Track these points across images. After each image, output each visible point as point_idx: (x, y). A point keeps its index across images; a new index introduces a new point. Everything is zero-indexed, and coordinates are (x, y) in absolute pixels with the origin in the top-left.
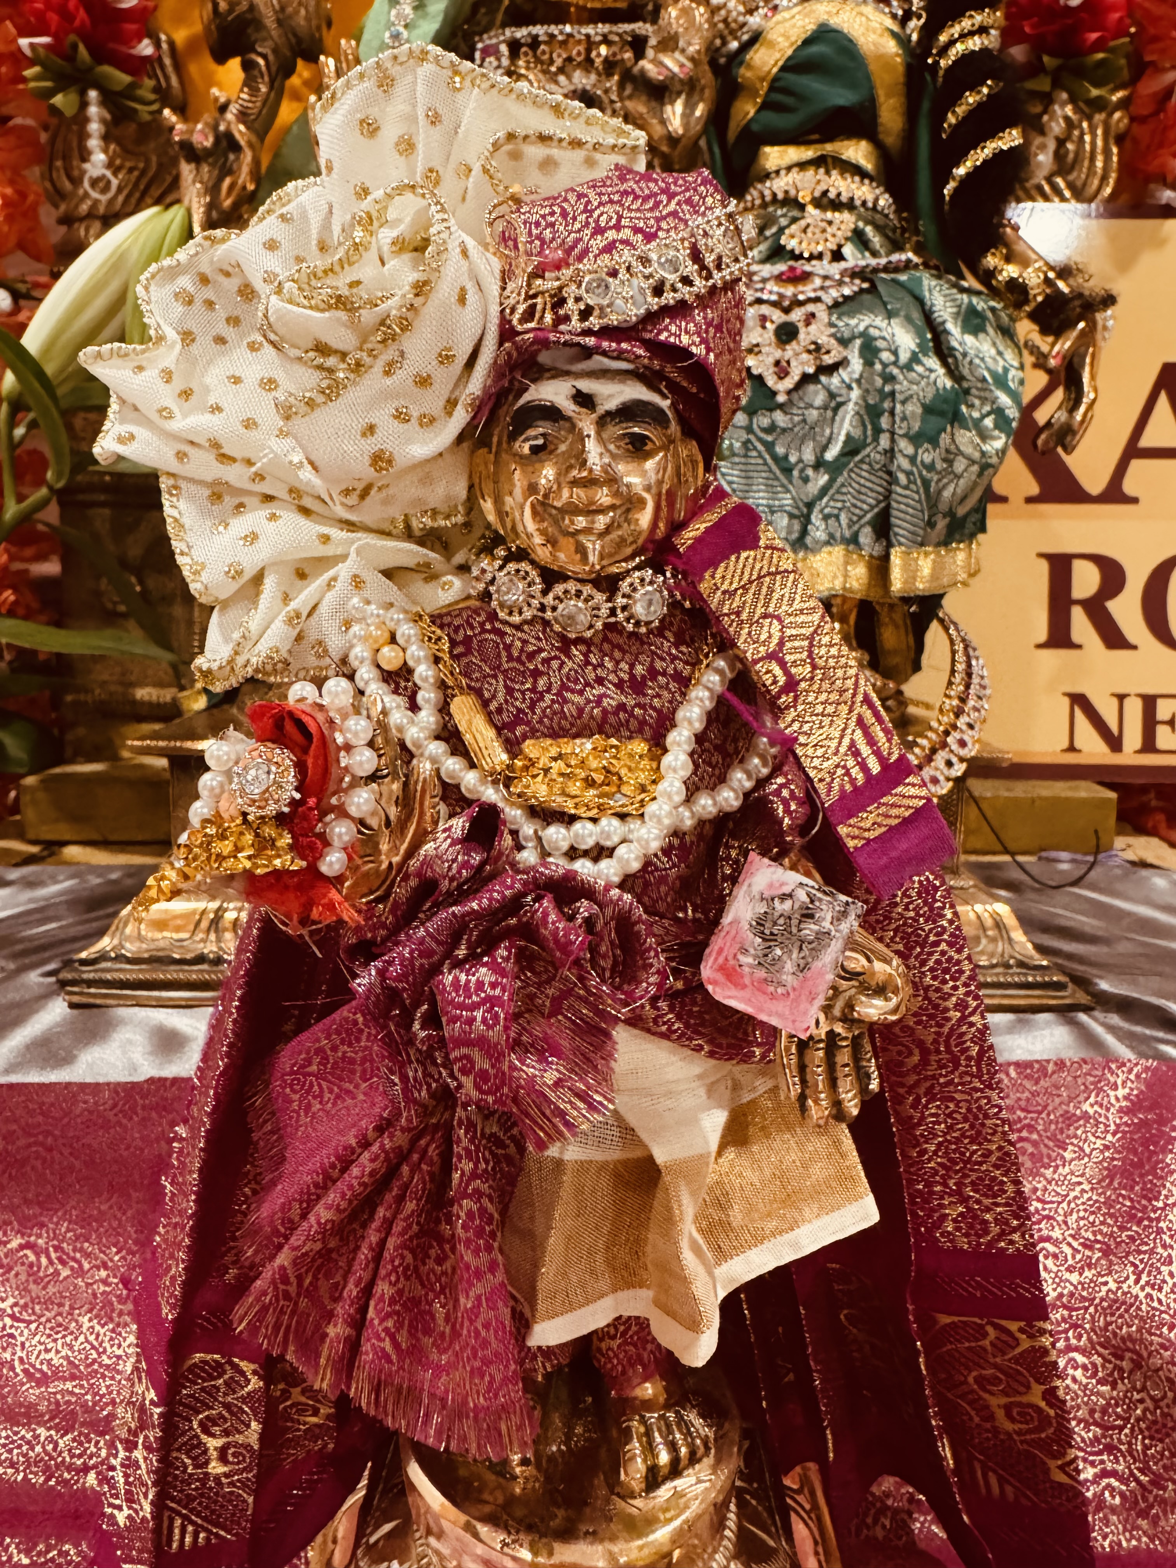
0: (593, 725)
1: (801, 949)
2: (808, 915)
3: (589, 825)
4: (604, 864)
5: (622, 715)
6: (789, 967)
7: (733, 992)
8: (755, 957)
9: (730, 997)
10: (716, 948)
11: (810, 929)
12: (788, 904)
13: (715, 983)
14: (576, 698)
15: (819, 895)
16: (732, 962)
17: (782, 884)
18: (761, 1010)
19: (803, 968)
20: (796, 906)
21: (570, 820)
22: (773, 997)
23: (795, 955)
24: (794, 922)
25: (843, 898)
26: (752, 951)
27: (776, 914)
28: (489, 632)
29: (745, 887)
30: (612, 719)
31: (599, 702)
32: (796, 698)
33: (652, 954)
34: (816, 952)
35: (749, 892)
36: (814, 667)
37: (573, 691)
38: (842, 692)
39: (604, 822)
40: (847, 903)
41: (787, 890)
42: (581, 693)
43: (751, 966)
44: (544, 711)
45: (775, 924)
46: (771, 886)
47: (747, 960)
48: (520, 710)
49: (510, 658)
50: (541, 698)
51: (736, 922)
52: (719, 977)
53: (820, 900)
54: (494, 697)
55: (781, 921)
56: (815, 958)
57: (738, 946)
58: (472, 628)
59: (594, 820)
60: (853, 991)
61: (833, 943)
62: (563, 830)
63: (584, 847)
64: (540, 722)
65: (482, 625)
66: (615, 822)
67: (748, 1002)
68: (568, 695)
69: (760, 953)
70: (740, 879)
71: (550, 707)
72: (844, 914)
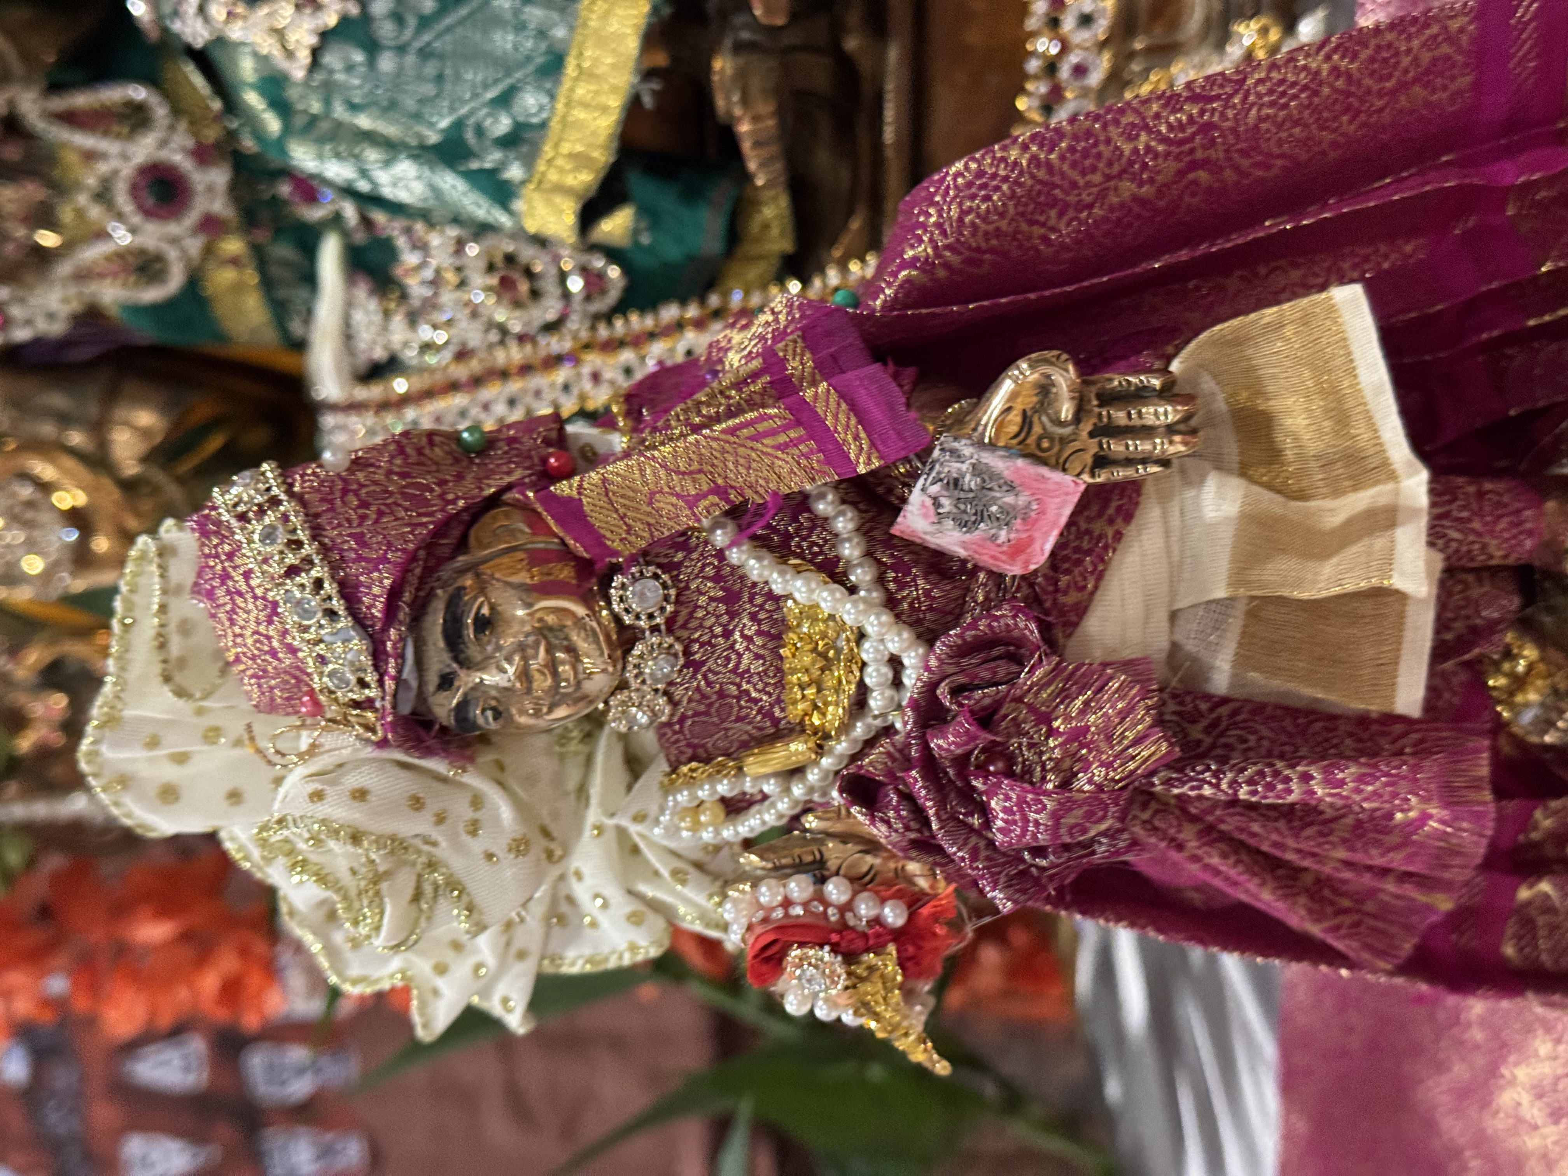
0: (770, 645)
1: (990, 489)
2: (956, 483)
3: (869, 670)
4: (906, 661)
5: (762, 616)
6: (1009, 499)
7: (1037, 546)
8: (1000, 529)
9: (1042, 550)
10: (991, 561)
11: (970, 482)
12: (945, 501)
13: (1027, 563)
14: (745, 661)
15: (934, 474)
16: (1005, 548)
17: (923, 505)
18: (1054, 524)
19: (1011, 488)
20: (945, 493)
21: (863, 690)
22: (1042, 512)
23: (998, 495)
24: (962, 495)
25: (936, 453)
26: (993, 531)
27: (955, 510)
28: (681, 727)
29: (928, 538)
30: (764, 628)
31: (749, 639)
32: (732, 487)
33: (995, 624)
34: (994, 476)
35: (932, 534)
36: (700, 471)
37: (739, 663)
38: (723, 451)
39: (865, 656)
40: (942, 450)
41: (929, 502)
42: (740, 656)
43: (1009, 533)
44: (759, 691)
45: (965, 512)
46: (925, 516)
47: (1003, 535)
48: (759, 712)
49: (706, 713)
50: (747, 692)
51: (964, 545)
52: (1022, 557)
53: (939, 473)
54: (746, 732)
55: (962, 507)
56: (999, 476)
57: (989, 543)
58: (677, 741)
59: (864, 664)
60: (1044, 419)
61: (984, 461)
62: (875, 694)
63: (890, 675)
64: (770, 694)
65: (675, 733)
66: (867, 645)
67: (1047, 534)
68: (742, 668)
69: (996, 524)
70: (918, 541)
71: (754, 685)
72: (954, 453)
